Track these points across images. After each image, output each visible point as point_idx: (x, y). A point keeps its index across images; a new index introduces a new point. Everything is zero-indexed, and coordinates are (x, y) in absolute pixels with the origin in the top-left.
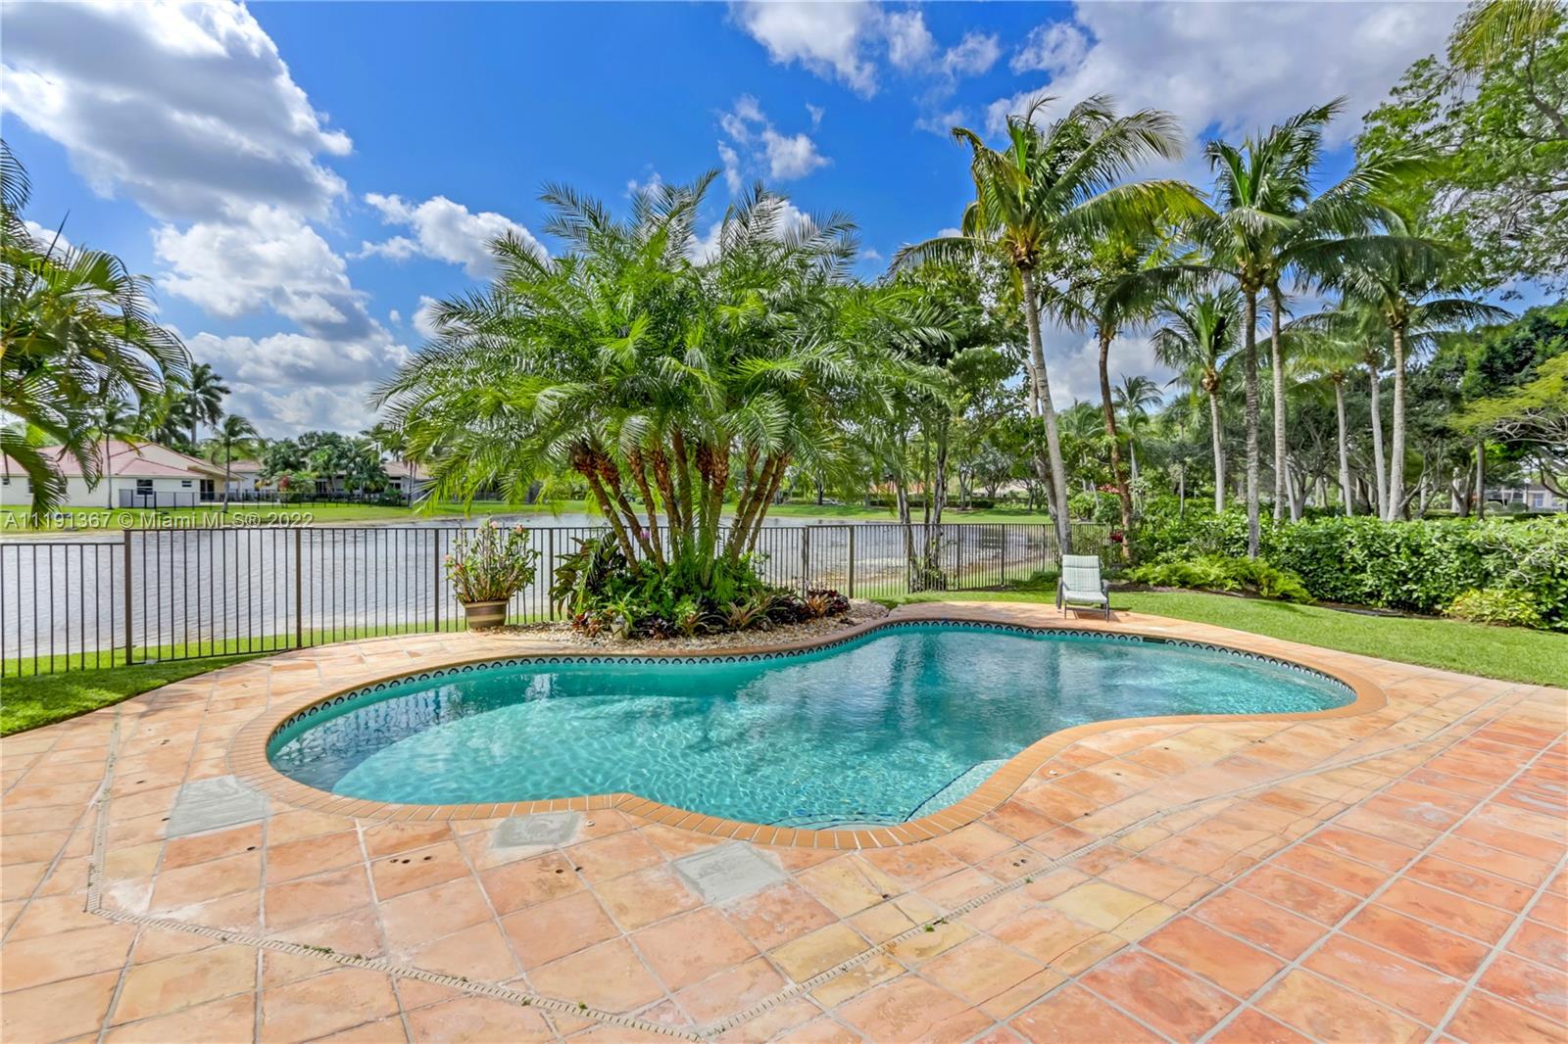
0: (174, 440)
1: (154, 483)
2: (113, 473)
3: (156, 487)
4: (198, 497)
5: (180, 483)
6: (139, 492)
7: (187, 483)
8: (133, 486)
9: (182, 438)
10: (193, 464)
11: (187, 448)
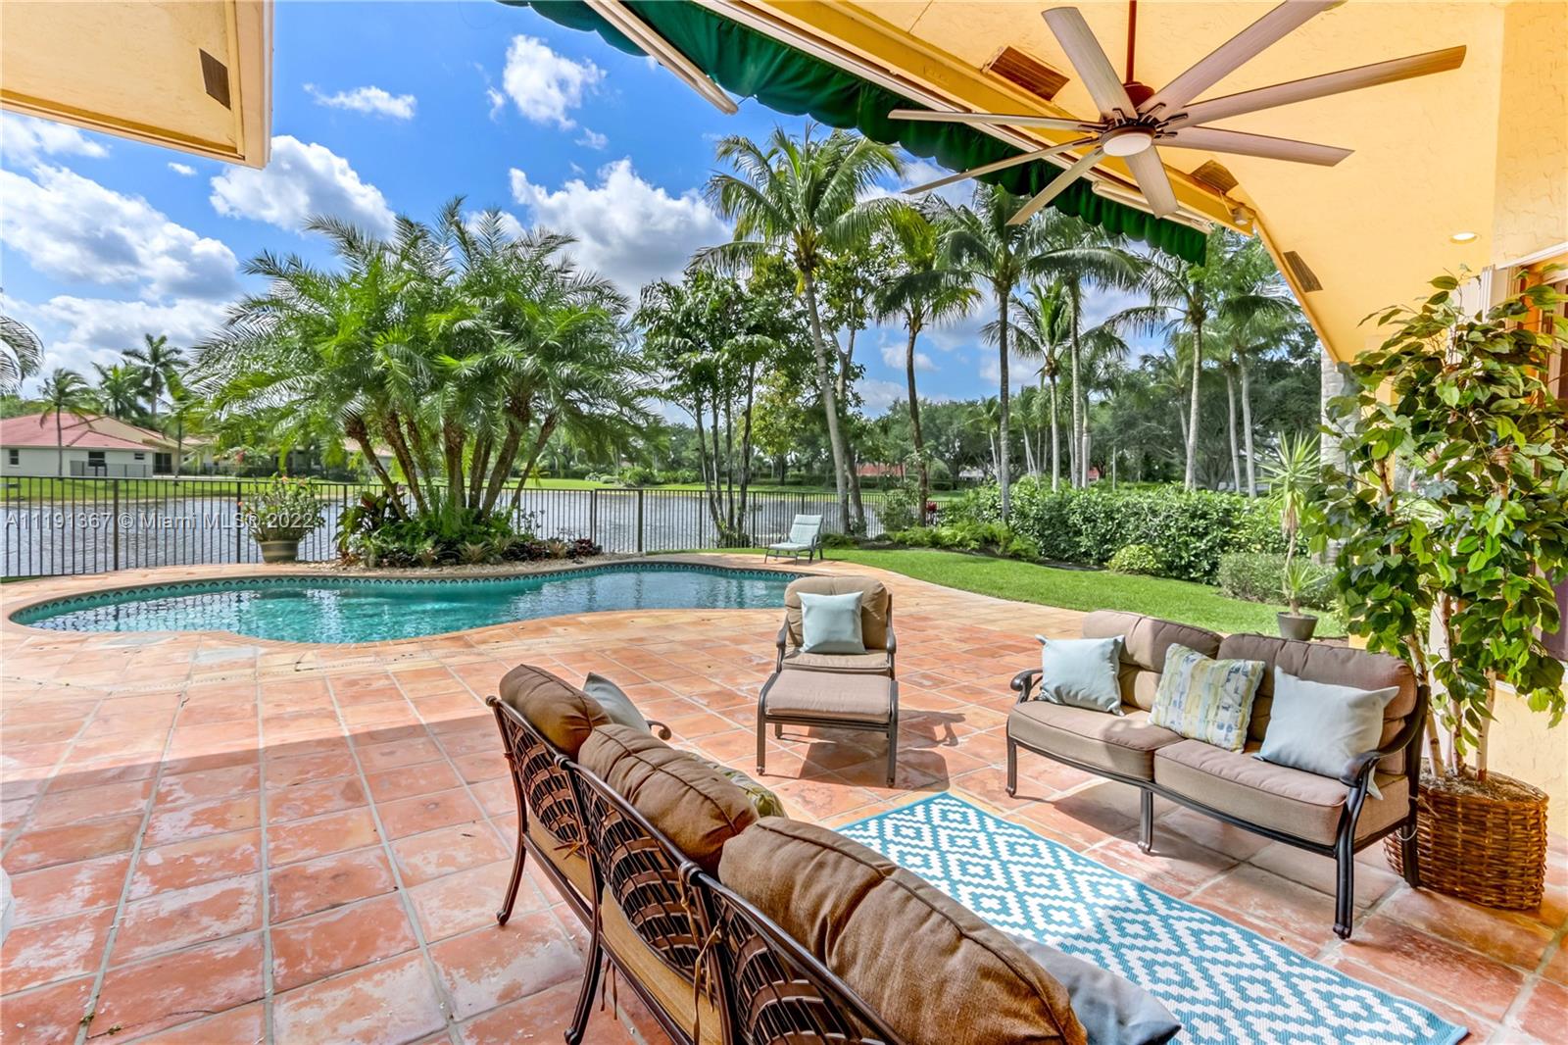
0: (134, 414)
1: (107, 455)
2: (64, 444)
3: (109, 459)
4: (150, 469)
5: (133, 456)
6: (91, 464)
7: (139, 456)
8: (85, 458)
9: (141, 411)
10: (147, 437)
11: (145, 421)
